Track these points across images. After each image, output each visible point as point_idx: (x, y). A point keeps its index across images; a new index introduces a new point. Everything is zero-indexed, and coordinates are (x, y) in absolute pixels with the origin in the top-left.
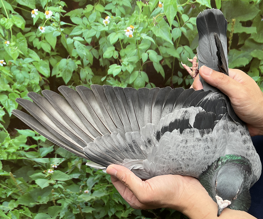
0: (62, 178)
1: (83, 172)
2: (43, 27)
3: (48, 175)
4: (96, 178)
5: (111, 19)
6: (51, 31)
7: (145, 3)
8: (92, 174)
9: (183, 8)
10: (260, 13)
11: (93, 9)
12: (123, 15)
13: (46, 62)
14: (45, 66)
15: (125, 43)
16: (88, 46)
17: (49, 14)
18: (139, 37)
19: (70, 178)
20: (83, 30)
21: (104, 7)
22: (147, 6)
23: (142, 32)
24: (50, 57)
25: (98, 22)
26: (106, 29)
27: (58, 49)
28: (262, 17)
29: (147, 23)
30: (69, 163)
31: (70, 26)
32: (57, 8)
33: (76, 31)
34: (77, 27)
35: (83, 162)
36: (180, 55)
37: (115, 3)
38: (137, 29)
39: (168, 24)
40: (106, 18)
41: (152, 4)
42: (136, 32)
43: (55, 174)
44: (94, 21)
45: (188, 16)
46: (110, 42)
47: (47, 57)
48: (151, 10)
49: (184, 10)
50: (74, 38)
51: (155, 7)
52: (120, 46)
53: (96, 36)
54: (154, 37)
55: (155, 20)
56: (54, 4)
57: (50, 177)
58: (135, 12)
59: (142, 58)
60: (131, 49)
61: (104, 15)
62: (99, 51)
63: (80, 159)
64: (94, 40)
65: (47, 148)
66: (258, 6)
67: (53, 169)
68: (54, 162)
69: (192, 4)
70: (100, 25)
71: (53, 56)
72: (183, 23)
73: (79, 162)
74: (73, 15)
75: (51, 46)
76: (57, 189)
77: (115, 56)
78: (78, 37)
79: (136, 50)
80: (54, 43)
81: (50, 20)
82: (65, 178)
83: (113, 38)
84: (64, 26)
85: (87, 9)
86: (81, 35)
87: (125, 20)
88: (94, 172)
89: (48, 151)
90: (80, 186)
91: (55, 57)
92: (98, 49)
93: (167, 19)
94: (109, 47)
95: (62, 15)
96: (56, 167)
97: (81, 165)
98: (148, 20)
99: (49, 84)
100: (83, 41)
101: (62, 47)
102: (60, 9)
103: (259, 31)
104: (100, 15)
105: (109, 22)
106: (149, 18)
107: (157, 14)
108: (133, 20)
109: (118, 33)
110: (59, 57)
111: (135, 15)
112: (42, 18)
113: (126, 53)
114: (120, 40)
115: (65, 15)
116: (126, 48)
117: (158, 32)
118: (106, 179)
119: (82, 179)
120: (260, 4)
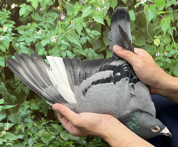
0: (12, 138)
1: (26, 134)
2: (1, 37)
3: (2, 135)
4: (35, 139)
5: (42, 31)
6: (6, 39)
7: (63, 22)
8: (32, 136)
9: (87, 25)
10: (136, 27)
11: (31, 26)
12: (49, 29)
13: (3, 58)
14: (2, 61)
15: (51, 46)
16: (28, 48)
17: (5, 28)
18: (60, 42)
19: (17, 138)
20: (25, 38)
21: (38, 24)
22: (64, 23)
23: (62, 39)
24: (5, 55)
25: (34, 33)
26: (39, 37)
27: (10, 50)
28: (137, 29)
29: (64, 34)
30: (16, 127)
31: (18, 36)
32: (10, 25)
33: (21, 39)
34: (22, 36)
35: (26, 127)
36: (87, 54)
37: (44, 22)
38: (59, 37)
39: (77, 34)
40: (39, 31)
41: (67, 23)
42: (58, 39)
43: (7, 135)
44: (32, 32)
45: (90, 29)
46: (42, 45)
47: (4, 55)
48: (67, 26)
49: (87, 26)
50: (20, 43)
51: (69, 24)
52: (48, 48)
53: (33, 41)
54: (69, 42)
55: (69, 32)
56: (8, 23)
57: (3, 137)
58: (57, 27)
59: (63, 56)
60: (55, 50)
61: (38, 29)
62: (35, 51)
63: (23, 124)
64: (32, 44)
65: (2, 116)
66: (134, 23)
67: (6, 131)
68: (6, 126)
69: (92, 22)
70: (36, 35)
71: (7, 54)
72: (87, 34)
73: (23, 127)
74: (19, 29)
75: (6, 48)
76: (8, 146)
77: (46, 54)
78: (23, 42)
79: (58, 51)
80: (8, 46)
81: (6, 32)
82: (13, 138)
83: (44, 43)
84: (14, 36)
85: (28, 26)
86: (24, 41)
87: (51, 32)
88: (33, 134)
89: (3, 118)
90: (24, 145)
91: (8, 55)
92: (34, 49)
93: (77, 32)
94: (41, 48)
95: (13, 29)
96: (8, 130)
97: (24, 129)
98: (65, 32)
99: (4, 72)
100: (25, 45)
101: (13, 48)
102: (11, 26)
103: (137, 39)
104: (36, 29)
105: (41, 33)
106: (65, 31)
107: (70, 29)
108: (56, 32)
109: (47, 40)
110: (11, 55)
111: (57, 29)
112: (1, 31)
113: (52, 52)
114: (48, 44)
115: (15, 29)
116: (52, 49)
117: (72, 39)
118: (41, 140)
119: (25, 139)
120: (135, 22)
